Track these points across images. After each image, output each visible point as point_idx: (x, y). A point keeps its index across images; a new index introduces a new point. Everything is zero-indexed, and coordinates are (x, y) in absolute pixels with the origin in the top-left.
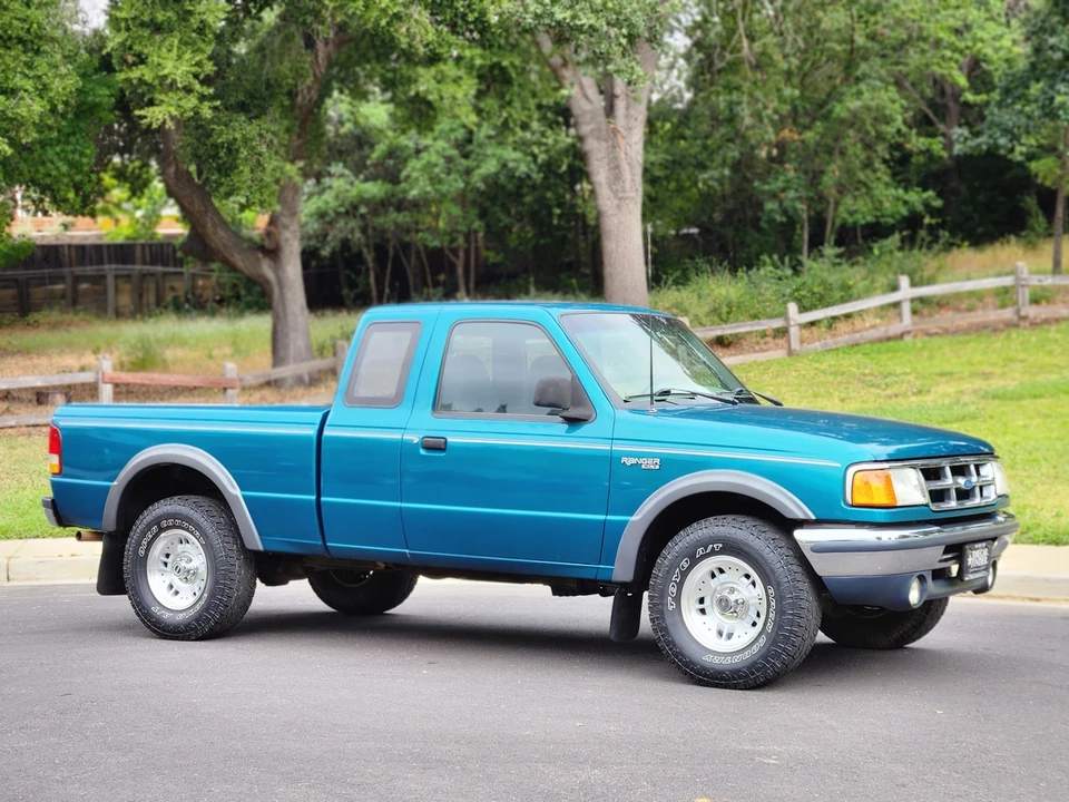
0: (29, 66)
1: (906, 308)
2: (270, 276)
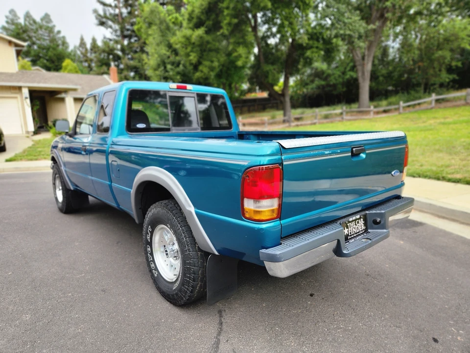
2: (282, 100)
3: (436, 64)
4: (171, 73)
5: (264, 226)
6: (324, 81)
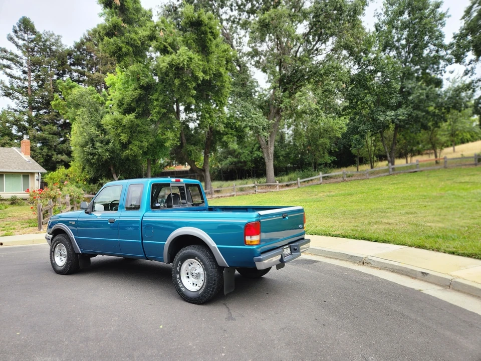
0: (145, 136)
1: (321, 179)
2: (204, 174)
3: (320, 148)
4: (100, 150)
5: (255, 247)
6: (236, 158)
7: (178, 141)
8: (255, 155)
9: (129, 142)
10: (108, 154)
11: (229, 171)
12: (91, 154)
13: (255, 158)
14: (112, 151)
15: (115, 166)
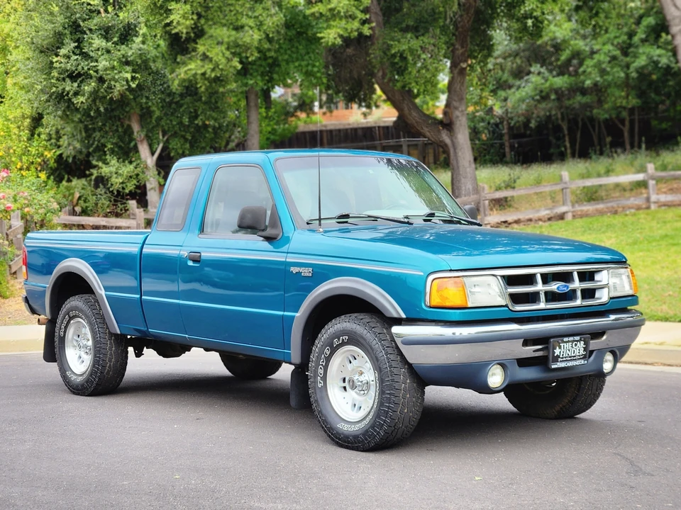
0: (252, 9)
2: (448, 141)
6: (561, 74)
7: (364, 22)
8: (641, 61)
9: (198, 33)
10: (129, 76)
11: (533, 125)
12: (73, 76)
13: (640, 71)
14: (141, 65)
15: (145, 115)
